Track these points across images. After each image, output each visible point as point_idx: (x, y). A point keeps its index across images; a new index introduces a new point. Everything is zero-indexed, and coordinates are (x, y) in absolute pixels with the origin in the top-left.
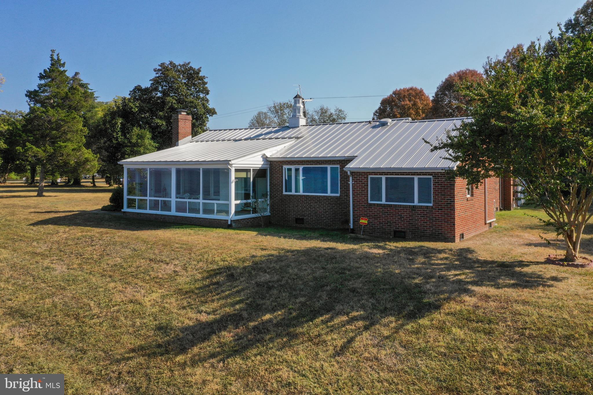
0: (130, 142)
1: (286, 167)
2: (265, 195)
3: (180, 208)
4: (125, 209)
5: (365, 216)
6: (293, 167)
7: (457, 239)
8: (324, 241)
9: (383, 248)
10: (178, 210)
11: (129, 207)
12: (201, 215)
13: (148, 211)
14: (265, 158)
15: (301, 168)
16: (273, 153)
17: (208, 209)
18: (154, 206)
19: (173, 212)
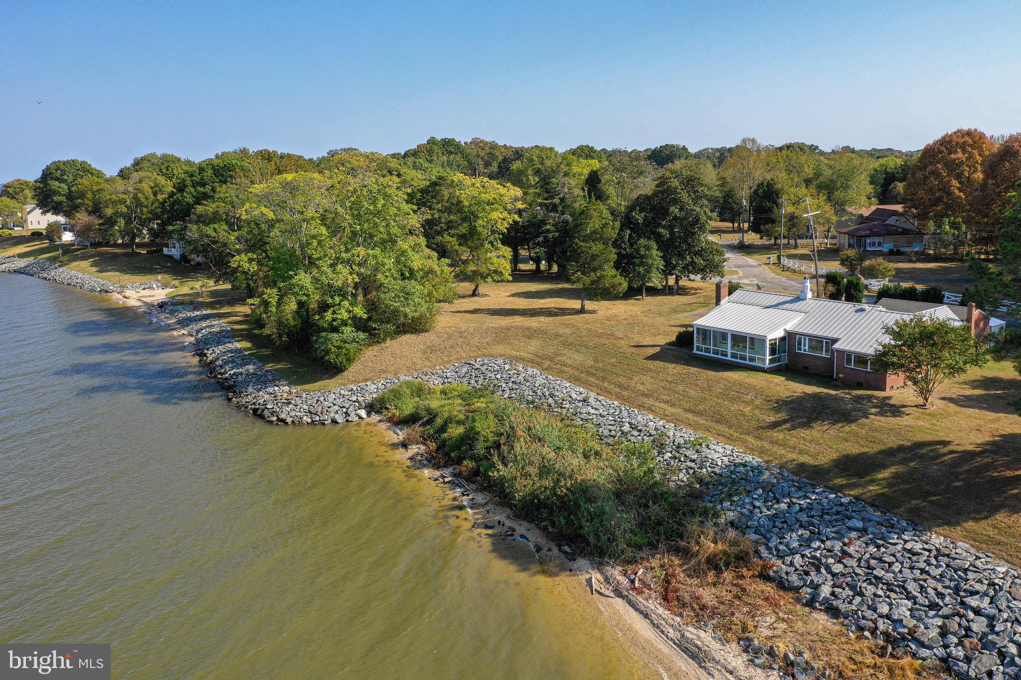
0: (640, 254)
1: (797, 336)
2: (784, 352)
3: (733, 356)
4: (695, 351)
5: (842, 373)
6: (803, 337)
7: (888, 390)
8: (818, 387)
9: (850, 394)
10: (732, 357)
11: (697, 350)
12: (747, 362)
13: (711, 355)
14: (785, 330)
15: (807, 338)
16: (790, 326)
17: (752, 359)
18: (716, 352)
19: (729, 358)
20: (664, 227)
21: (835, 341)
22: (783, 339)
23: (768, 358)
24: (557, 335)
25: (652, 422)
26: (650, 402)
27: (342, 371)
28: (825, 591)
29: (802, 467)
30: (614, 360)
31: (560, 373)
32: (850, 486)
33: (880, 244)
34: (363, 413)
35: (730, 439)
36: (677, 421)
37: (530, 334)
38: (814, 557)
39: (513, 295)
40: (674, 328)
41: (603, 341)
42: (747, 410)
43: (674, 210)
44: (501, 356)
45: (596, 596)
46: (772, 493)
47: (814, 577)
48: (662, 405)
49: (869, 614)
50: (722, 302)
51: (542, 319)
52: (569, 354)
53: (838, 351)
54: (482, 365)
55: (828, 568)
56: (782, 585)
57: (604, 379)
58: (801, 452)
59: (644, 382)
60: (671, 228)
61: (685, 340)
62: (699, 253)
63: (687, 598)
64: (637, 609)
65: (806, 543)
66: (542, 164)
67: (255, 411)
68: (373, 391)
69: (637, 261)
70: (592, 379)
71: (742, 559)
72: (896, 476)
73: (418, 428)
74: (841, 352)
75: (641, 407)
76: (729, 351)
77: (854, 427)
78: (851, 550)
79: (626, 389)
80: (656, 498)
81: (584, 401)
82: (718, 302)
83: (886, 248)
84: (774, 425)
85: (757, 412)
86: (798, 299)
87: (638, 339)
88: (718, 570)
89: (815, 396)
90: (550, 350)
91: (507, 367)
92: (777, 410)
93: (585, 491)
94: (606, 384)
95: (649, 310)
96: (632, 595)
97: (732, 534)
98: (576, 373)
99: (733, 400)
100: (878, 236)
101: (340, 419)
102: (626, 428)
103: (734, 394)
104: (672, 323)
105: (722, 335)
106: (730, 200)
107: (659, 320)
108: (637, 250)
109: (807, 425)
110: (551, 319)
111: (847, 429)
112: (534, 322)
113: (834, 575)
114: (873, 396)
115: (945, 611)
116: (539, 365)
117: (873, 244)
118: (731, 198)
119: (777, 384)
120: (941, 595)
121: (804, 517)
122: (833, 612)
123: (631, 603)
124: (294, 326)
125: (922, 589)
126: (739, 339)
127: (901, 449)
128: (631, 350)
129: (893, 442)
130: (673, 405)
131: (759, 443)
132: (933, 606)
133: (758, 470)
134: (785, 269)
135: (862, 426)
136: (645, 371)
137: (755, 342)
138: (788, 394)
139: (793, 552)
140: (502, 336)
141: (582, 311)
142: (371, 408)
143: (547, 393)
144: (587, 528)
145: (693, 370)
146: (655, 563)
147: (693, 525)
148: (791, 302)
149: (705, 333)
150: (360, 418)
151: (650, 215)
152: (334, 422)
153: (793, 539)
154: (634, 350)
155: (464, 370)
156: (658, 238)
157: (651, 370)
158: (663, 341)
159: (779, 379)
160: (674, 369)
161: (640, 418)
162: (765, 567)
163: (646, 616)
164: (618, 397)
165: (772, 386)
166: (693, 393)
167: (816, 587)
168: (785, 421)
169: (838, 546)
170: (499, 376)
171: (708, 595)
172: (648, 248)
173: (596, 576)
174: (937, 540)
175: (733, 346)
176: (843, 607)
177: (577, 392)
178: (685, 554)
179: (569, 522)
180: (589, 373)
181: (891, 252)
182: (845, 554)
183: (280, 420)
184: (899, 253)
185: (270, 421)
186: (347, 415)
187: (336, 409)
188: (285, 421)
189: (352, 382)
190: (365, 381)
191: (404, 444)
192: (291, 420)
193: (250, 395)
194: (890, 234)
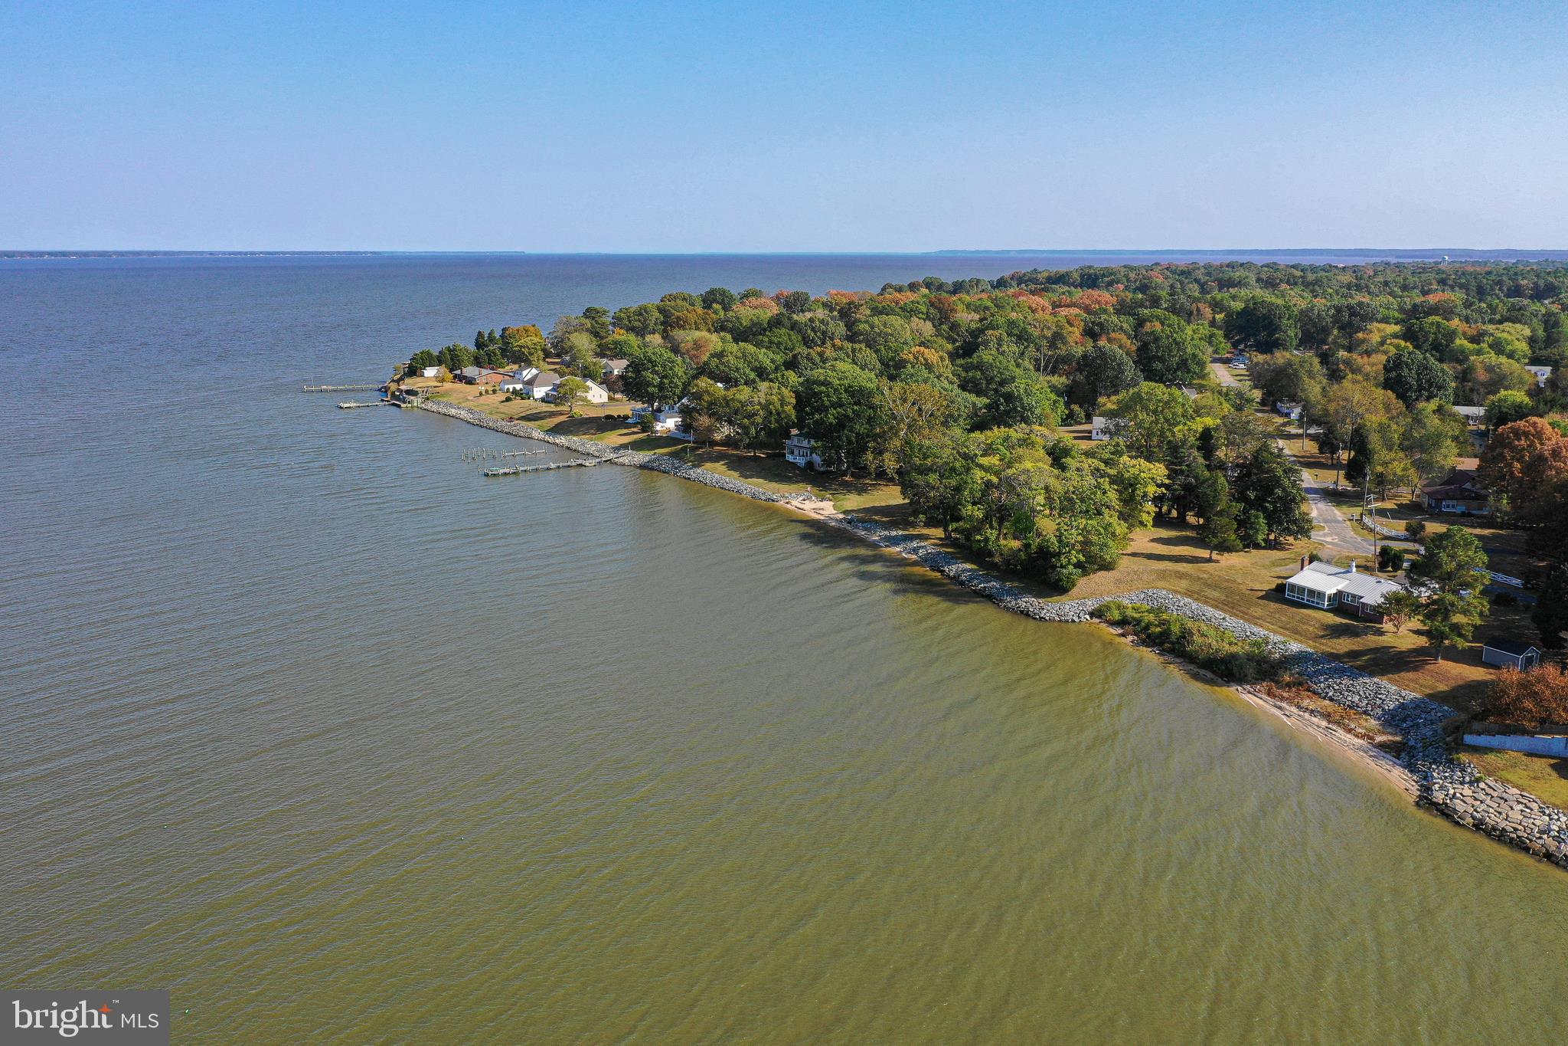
0: (1251, 521)
1: (1344, 593)
2: (1335, 601)
4: (1286, 596)
5: (1361, 614)
6: (1346, 593)
7: (1382, 623)
8: (1348, 619)
9: (1363, 624)
10: (1307, 601)
11: (1288, 595)
12: (1315, 604)
13: (1295, 599)
14: (1338, 589)
15: (1348, 594)
16: (1340, 587)
17: (1318, 603)
18: (1298, 598)
19: (1305, 602)
20: (1269, 502)
21: (1362, 597)
22: (1335, 594)
23: (1326, 603)
24: (1199, 579)
25: (1263, 632)
26: (1261, 622)
27: (1068, 591)
28: (1331, 694)
29: (1332, 654)
30: (1238, 597)
31: (1206, 603)
32: (1348, 662)
33: (1453, 506)
34: (1088, 617)
35: (1301, 642)
36: (1275, 632)
37: (1181, 576)
38: (1329, 684)
39: (1153, 540)
40: (1274, 579)
41: (1230, 585)
42: (1311, 629)
43: (1278, 491)
44: (1164, 589)
45: (1240, 692)
46: (1316, 662)
47: (1327, 690)
48: (1268, 624)
50: (1304, 569)
51: (1185, 565)
52: (1209, 591)
53: (1362, 603)
54: (1153, 594)
55: (1333, 688)
56: (1315, 693)
57: (1233, 608)
58: (1333, 648)
59: (1257, 611)
60: (1273, 503)
61: (1280, 589)
62: (1295, 522)
63: (1277, 694)
64: (1258, 697)
65: (1326, 680)
66: (1174, 436)
67: (1022, 612)
68: (1091, 604)
69: (1248, 525)
70: (1226, 607)
71: (1300, 684)
72: (1369, 659)
73: (1130, 628)
74: (1363, 604)
75: (1255, 624)
76: (1306, 598)
77: (1359, 639)
78: (1343, 682)
79: (1246, 614)
80: (1265, 662)
81: (1223, 619)
82: (1302, 569)
83: (1459, 510)
84: (1322, 637)
85: (1315, 630)
86: (1348, 572)
87: (1252, 585)
88: (1290, 688)
89: (1346, 624)
90: (1196, 588)
91: (1171, 596)
92: (1325, 630)
93: (1233, 657)
94: (1235, 611)
95: (1256, 562)
96: (1256, 693)
97: (1297, 676)
98: (1216, 603)
99: (1304, 624)
100: (1452, 499)
101: (1077, 620)
102: (1248, 634)
103: (1306, 621)
104: (1272, 575)
105: (1302, 589)
106: (1331, 436)
107: (1263, 572)
108: (1249, 518)
109: (1338, 637)
110: (1191, 565)
111: (1356, 640)
112: (1182, 567)
113: (1335, 689)
114: (1375, 627)
115: (1370, 698)
116: (1190, 596)
117: (1448, 506)
118: (1332, 434)
119: (1329, 618)
120: (1370, 695)
121: (1328, 672)
123: (1255, 695)
124: (1025, 560)
125: (1365, 693)
126: (1312, 592)
127: (1376, 648)
128: (1248, 592)
129: (1373, 646)
130: (1273, 624)
131: (1314, 644)
132: (1367, 697)
133: (1312, 654)
134: (1365, 527)
135: (1363, 639)
136: (1257, 605)
137: (1321, 595)
138: (1332, 622)
139: (1321, 683)
140: (1162, 575)
141: (1209, 560)
142: (1092, 614)
143: (1201, 614)
144: (1235, 670)
145: (1284, 606)
146: (1264, 684)
147: (1280, 672)
148: (1344, 573)
149: (1293, 587)
150: (1087, 620)
151: (1260, 494)
152: (1073, 621)
153: (1322, 678)
154: (1250, 592)
155: (1142, 596)
156: (1265, 510)
157: (1261, 605)
158: (1266, 587)
159: (1330, 615)
160: (1273, 606)
161: (1256, 629)
162: (1309, 687)
163: (1261, 699)
164: (1242, 618)
165: (1325, 618)
166: (1284, 619)
167: (1327, 693)
168: (1328, 635)
169: (1338, 681)
170: (1167, 601)
171: (1285, 695)
172: (1257, 517)
173: (1239, 688)
174: (1376, 680)
175: (1308, 596)
176: (1336, 698)
177: (1219, 614)
178: (1277, 682)
179: (1227, 668)
180: (1224, 604)
181: (1463, 515)
182: (1341, 683)
183: (1041, 618)
184: (1470, 515)
185: (1035, 618)
186: (1079, 617)
187: (1073, 613)
188: (1044, 618)
189: (1077, 599)
190: (1084, 598)
191: (1123, 635)
192: (1047, 618)
193: (1010, 602)
194: (1464, 498)
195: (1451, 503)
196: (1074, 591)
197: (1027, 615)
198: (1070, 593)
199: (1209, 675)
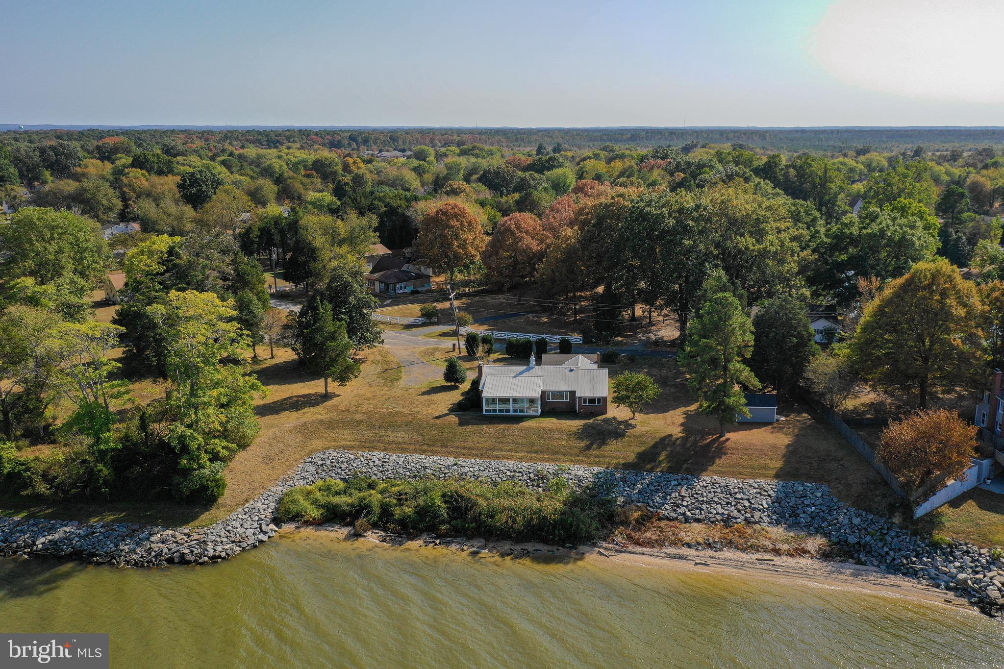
1: (547, 392)
4: (484, 413)
5: (582, 409)
8: (578, 420)
10: (513, 412)
12: (527, 413)
13: (498, 413)
14: (541, 390)
16: (542, 387)
18: (501, 411)
19: (511, 413)
21: (572, 392)
22: (541, 395)
23: (539, 409)
25: (522, 465)
26: (501, 453)
30: (435, 432)
32: (654, 467)
33: (405, 288)
34: (272, 526)
38: (672, 503)
42: (564, 443)
45: (611, 557)
46: (627, 482)
47: (679, 510)
49: (710, 515)
53: (579, 397)
55: (682, 505)
57: (446, 446)
58: (616, 458)
59: (477, 441)
63: (647, 540)
64: (636, 554)
65: (664, 498)
67: (170, 561)
68: (266, 507)
71: (649, 516)
73: (359, 521)
75: (500, 458)
76: (511, 409)
79: (474, 450)
81: (456, 464)
83: (409, 290)
84: (588, 447)
86: (529, 368)
88: (643, 524)
92: (579, 438)
96: (625, 549)
97: (633, 507)
98: (418, 447)
99: (550, 439)
100: (404, 281)
101: (264, 538)
103: (546, 436)
105: (504, 400)
109: (604, 443)
111: (624, 440)
113: (686, 506)
114: (608, 419)
115: (733, 503)
116: (373, 448)
117: (401, 288)
119: (559, 424)
120: (727, 498)
121: (653, 488)
122: (698, 521)
123: (629, 552)
125: (720, 498)
126: (519, 401)
128: (438, 421)
133: (609, 473)
136: (470, 434)
137: (532, 401)
138: (574, 428)
139: (662, 504)
141: (327, 395)
142: (278, 521)
145: (502, 426)
146: (616, 533)
147: (611, 510)
148: (527, 370)
149: (492, 400)
150: (277, 532)
152: (261, 542)
153: (658, 499)
154: (440, 421)
159: (554, 420)
162: (658, 515)
163: (642, 554)
164: (473, 456)
167: (683, 514)
168: (591, 444)
169: (677, 495)
173: (600, 549)
174: (707, 478)
175: (514, 406)
176: (700, 517)
178: (625, 523)
181: (413, 292)
182: (682, 497)
183: (214, 558)
184: (417, 292)
185: (202, 564)
186: (265, 533)
187: (252, 531)
188: (220, 557)
189: (238, 505)
190: (247, 501)
191: (357, 535)
192: (223, 554)
193: (133, 551)
194: (410, 279)
195: (403, 284)
196: (226, 498)
197: (183, 561)
198: (220, 501)
199: (543, 548)
